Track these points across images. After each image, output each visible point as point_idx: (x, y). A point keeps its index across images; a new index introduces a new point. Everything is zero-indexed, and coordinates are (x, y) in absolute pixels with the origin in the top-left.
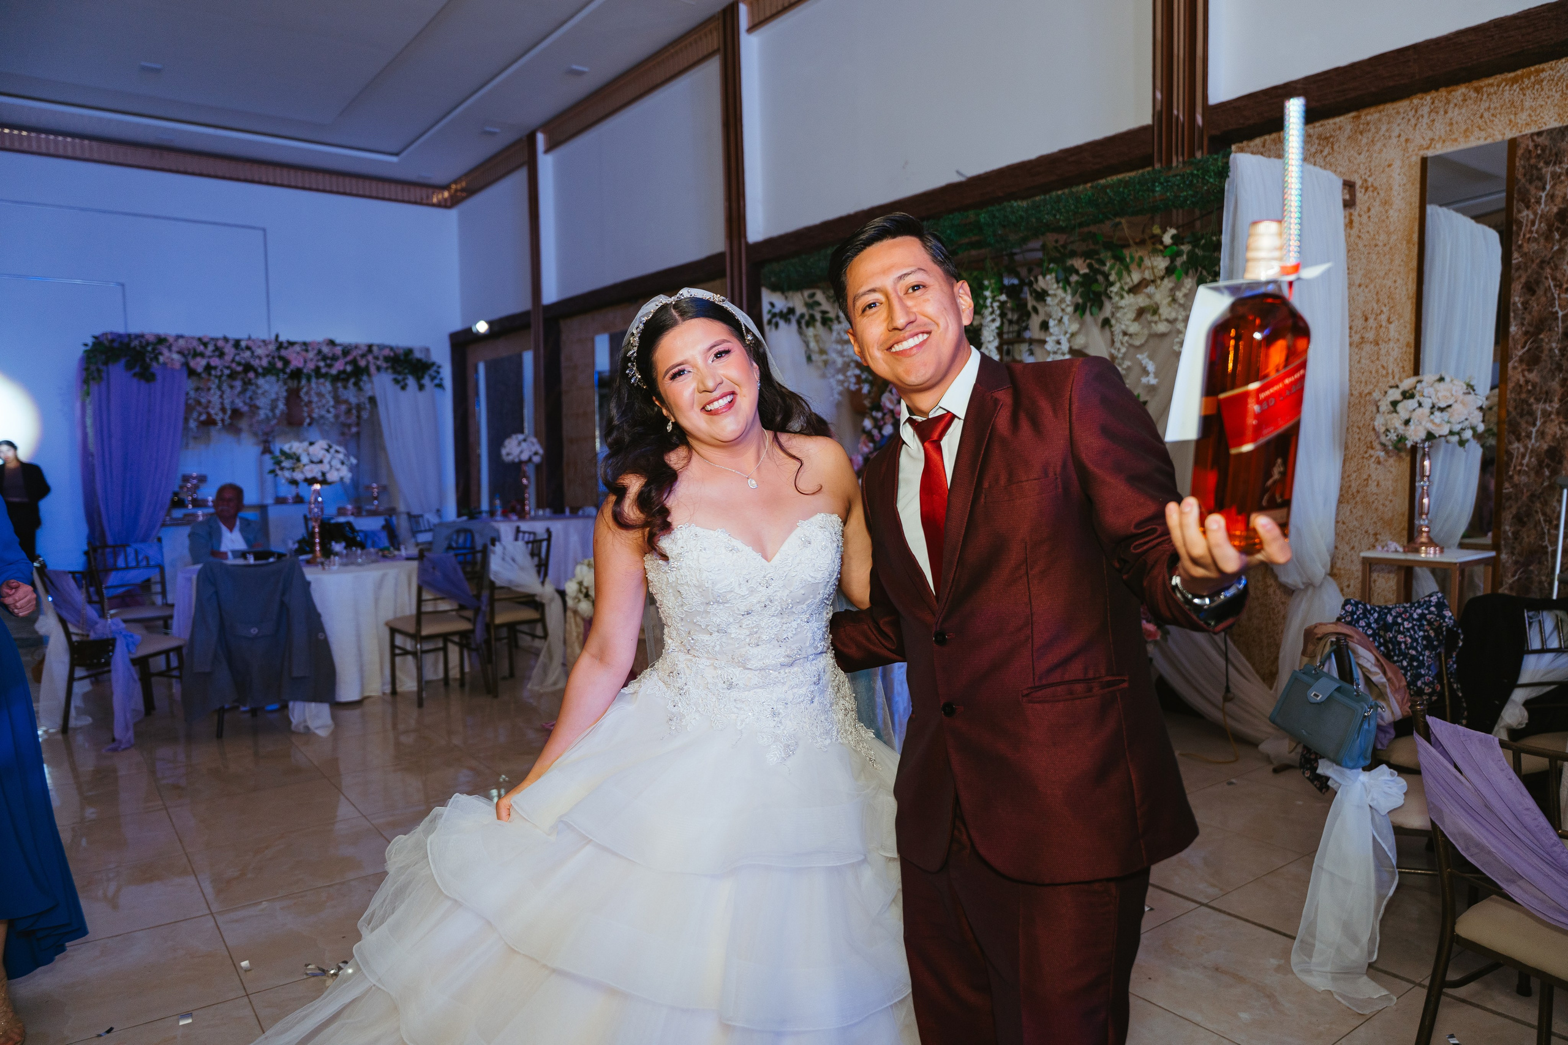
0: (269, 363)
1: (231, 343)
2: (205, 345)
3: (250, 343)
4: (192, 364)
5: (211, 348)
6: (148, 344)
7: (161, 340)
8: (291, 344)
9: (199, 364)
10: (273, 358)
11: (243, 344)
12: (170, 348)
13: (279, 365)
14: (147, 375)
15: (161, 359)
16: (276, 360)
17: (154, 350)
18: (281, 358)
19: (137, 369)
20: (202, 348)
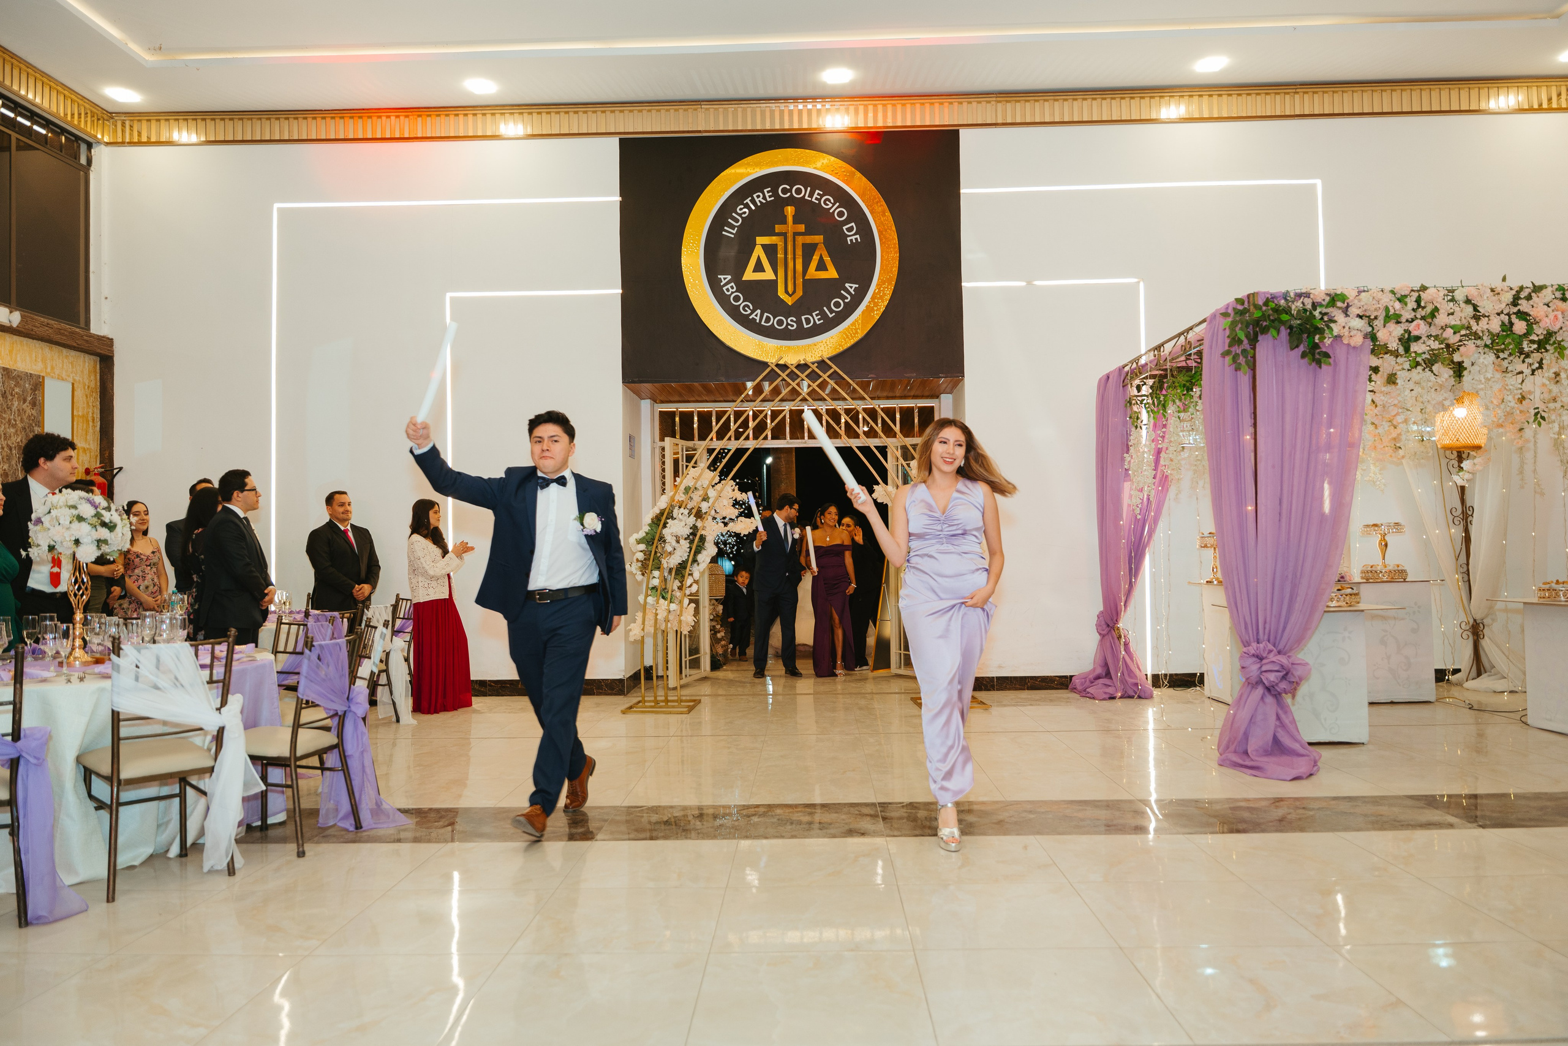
0: (1503, 324)
1: (1443, 292)
2: (1402, 299)
3: (1473, 293)
4: (1382, 335)
5: (1412, 304)
6: (1315, 306)
7: (1334, 299)
8: (1537, 289)
9: (1390, 335)
10: (1508, 314)
11: (1459, 295)
12: (1346, 311)
13: (1520, 327)
14: (1316, 356)
15: (1336, 329)
16: (1513, 317)
17: (1323, 314)
18: (1523, 315)
19: (1302, 348)
20: (1397, 305)
